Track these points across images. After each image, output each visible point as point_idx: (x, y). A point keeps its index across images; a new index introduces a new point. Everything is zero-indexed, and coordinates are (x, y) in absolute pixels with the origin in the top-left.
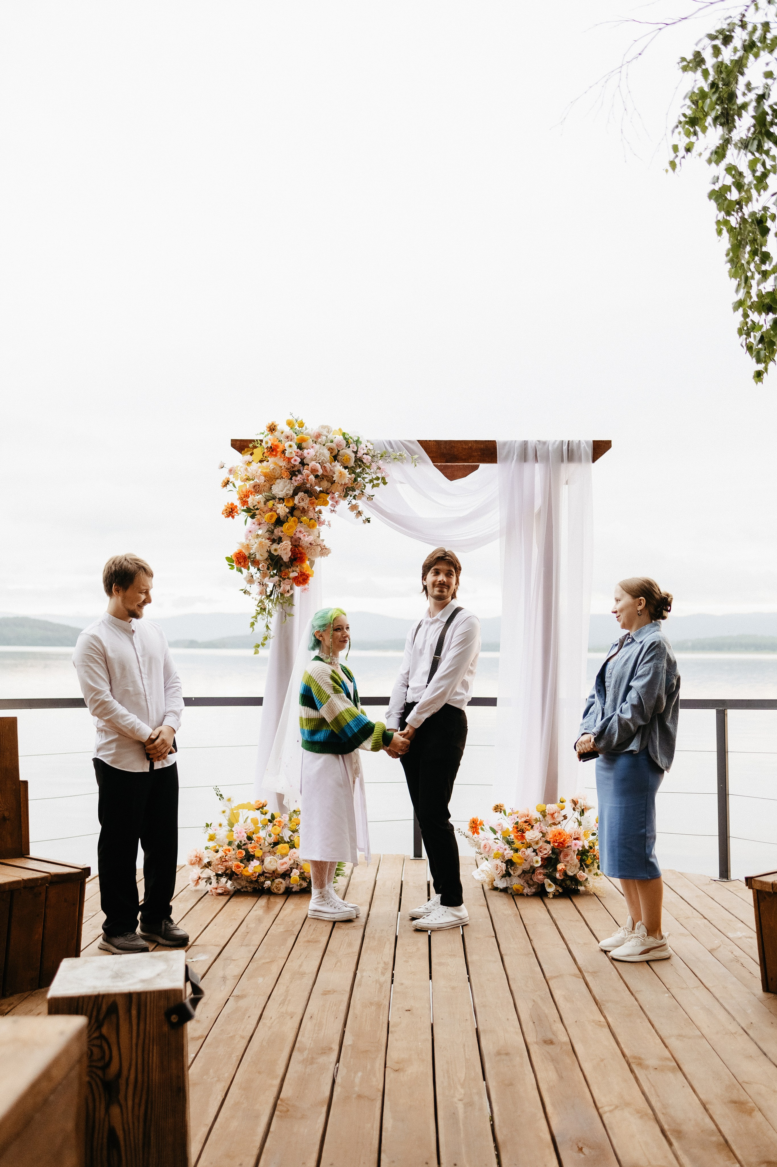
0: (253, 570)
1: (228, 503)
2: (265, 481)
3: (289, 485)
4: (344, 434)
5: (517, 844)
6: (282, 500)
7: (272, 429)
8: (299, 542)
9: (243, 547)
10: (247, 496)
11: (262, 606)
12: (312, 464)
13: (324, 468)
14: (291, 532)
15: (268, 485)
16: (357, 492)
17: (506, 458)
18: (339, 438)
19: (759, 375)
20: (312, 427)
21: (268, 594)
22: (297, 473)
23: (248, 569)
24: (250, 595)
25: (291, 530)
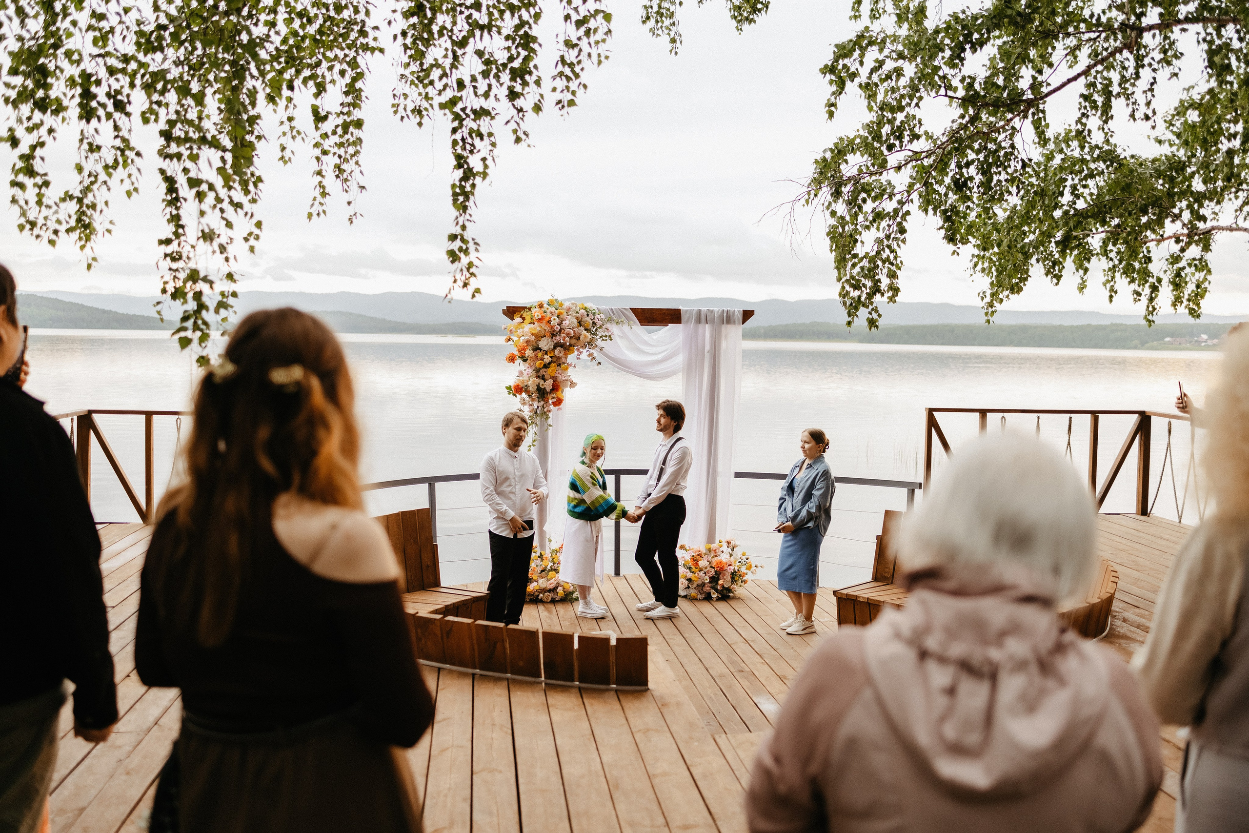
0: (525, 396)
1: (510, 353)
2: (534, 339)
3: (551, 342)
4: (585, 307)
5: (694, 569)
6: (546, 352)
8: (557, 379)
9: (519, 381)
10: (522, 349)
14: (552, 375)
15: (536, 341)
16: (593, 346)
17: (687, 322)
18: (582, 310)
20: (566, 304)
22: (556, 335)
23: (522, 395)
25: (553, 372)
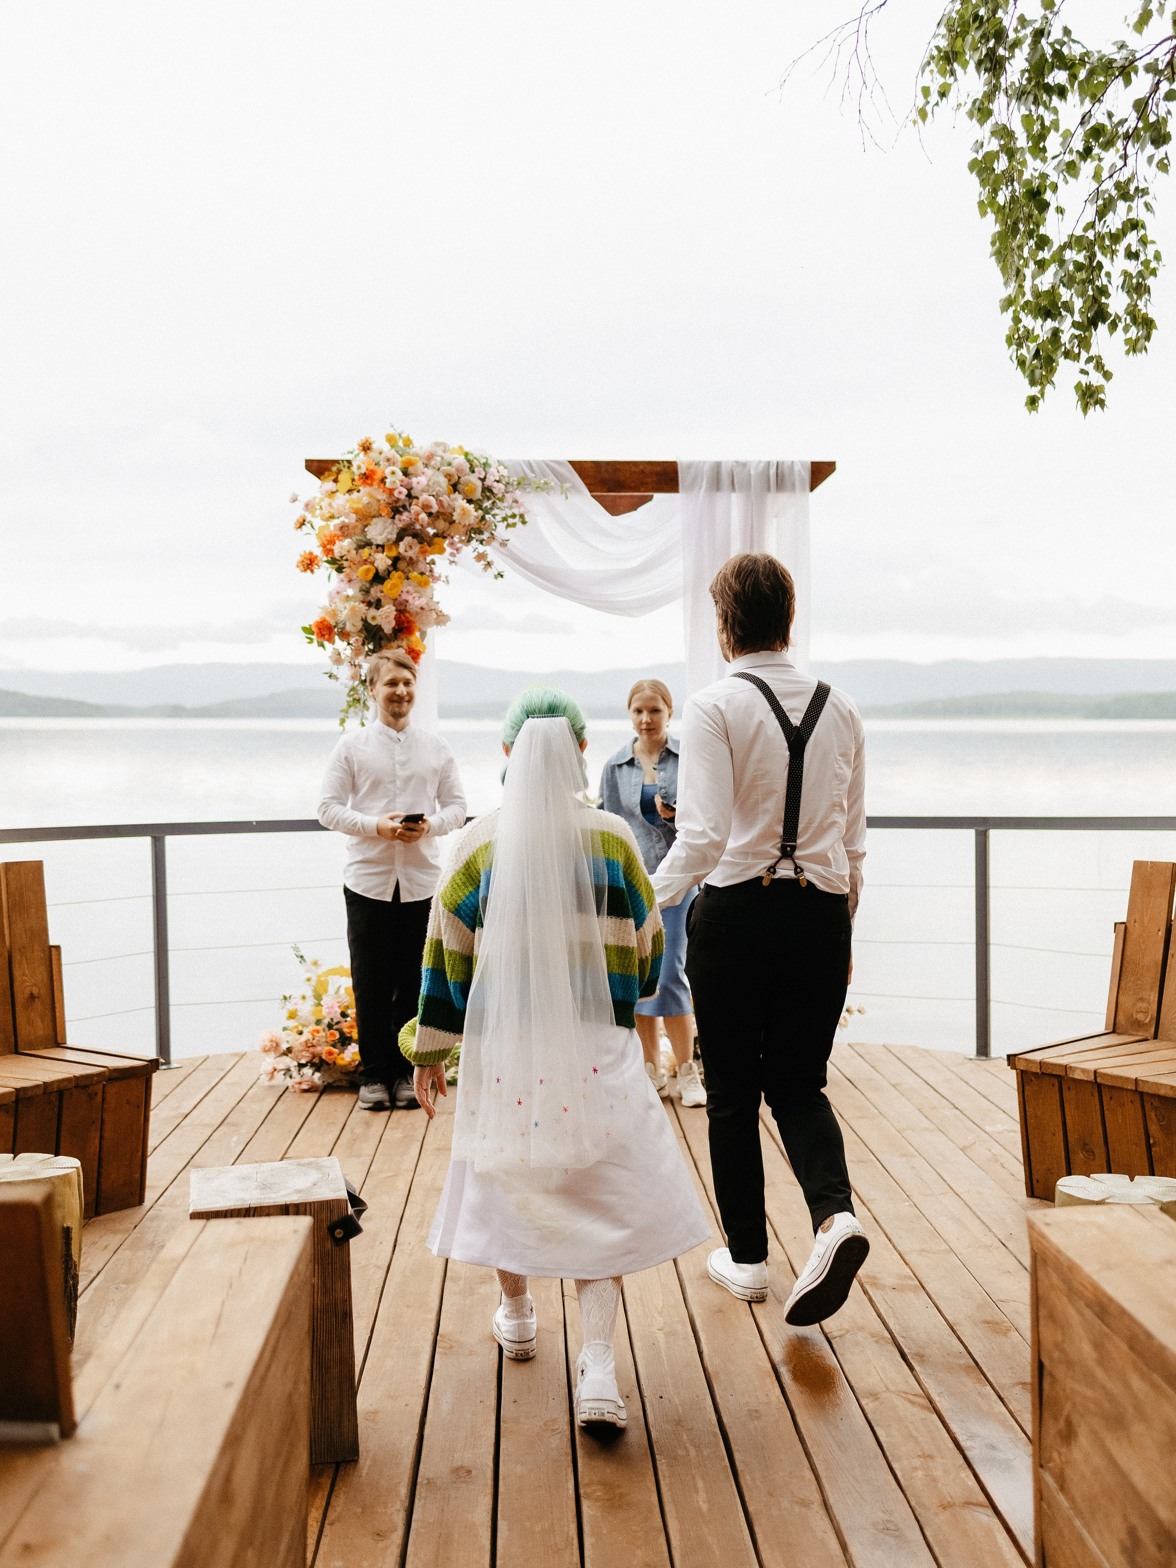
1: (305, 551)
3: (391, 527)
4: (466, 454)
6: (381, 547)
7: (366, 448)
8: (406, 606)
9: (328, 613)
10: (332, 542)
11: (356, 696)
12: (424, 497)
13: (440, 503)
14: (394, 594)
15: (360, 526)
16: (485, 536)
17: (692, 486)
18: (460, 460)
19: (1033, 402)
20: (422, 444)
22: (401, 509)
24: (337, 681)
25: (395, 590)
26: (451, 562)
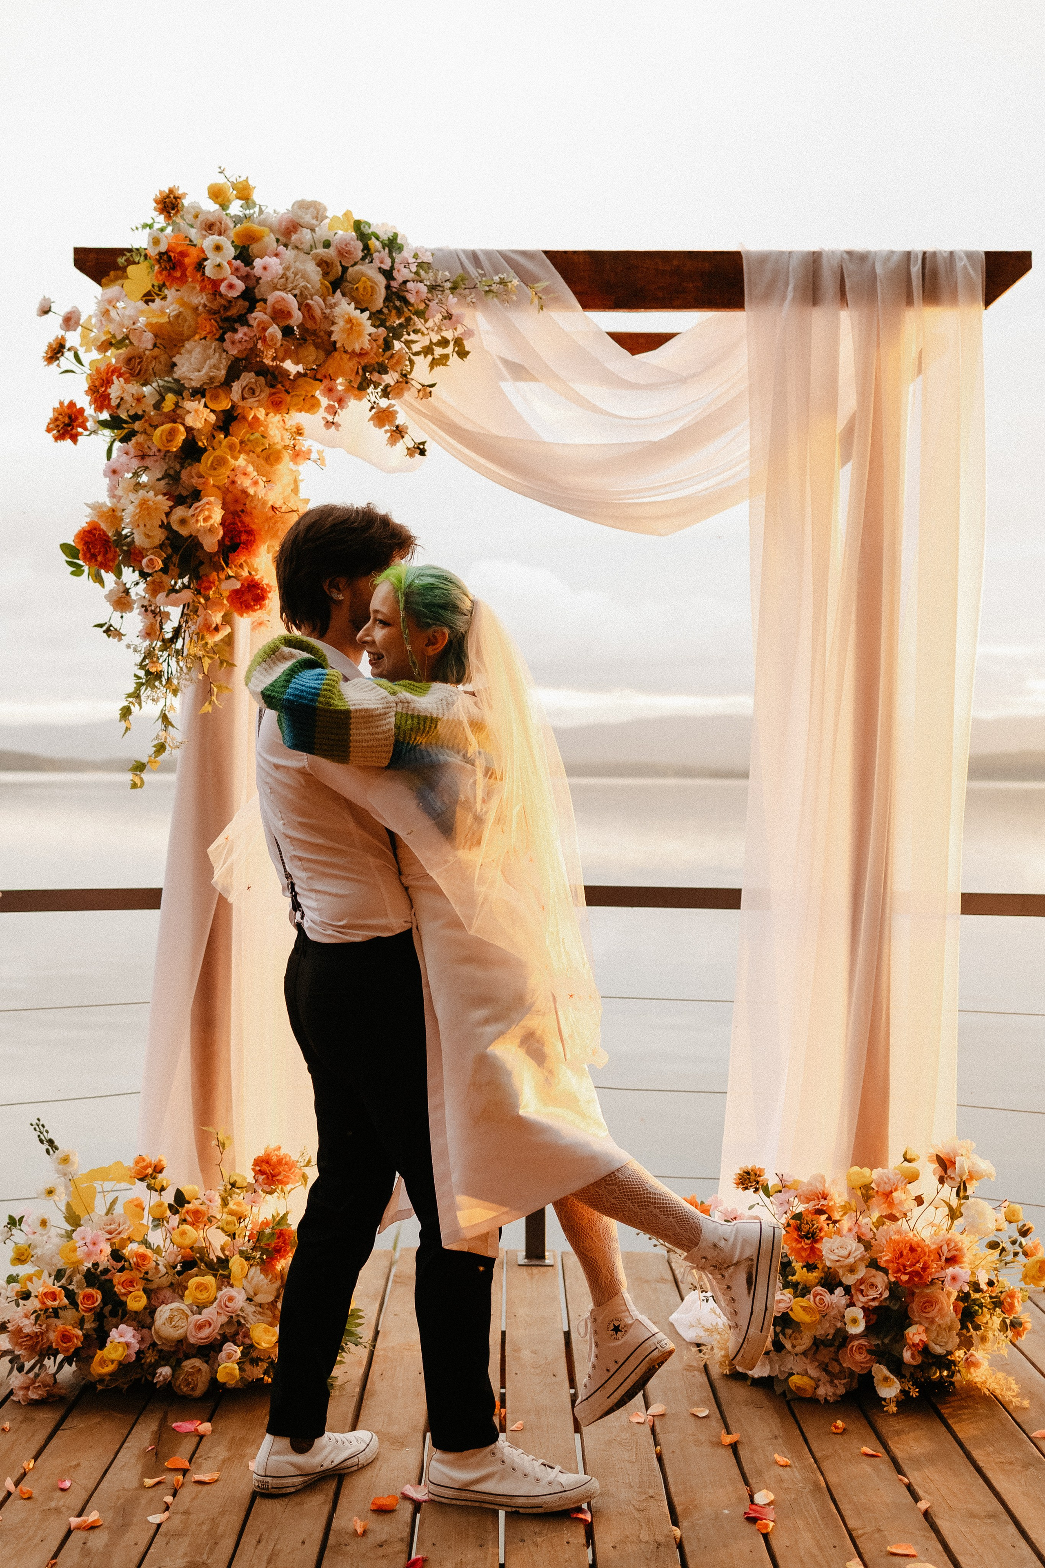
0: (129, 575)
1: (61, 403)
2: (155, 346)
3: (217, 355)
6: (198, 393)
7: (171, 208)
8: (242, 501)
9: (102, 515)
10: (108, 382)
11: (153, 667)
12: (277, 298)
15: (163, 358)
17: (768, 295)
21: (168, 636)
23: (119, 574)
24: (120, 640)
26: (329, 424)
